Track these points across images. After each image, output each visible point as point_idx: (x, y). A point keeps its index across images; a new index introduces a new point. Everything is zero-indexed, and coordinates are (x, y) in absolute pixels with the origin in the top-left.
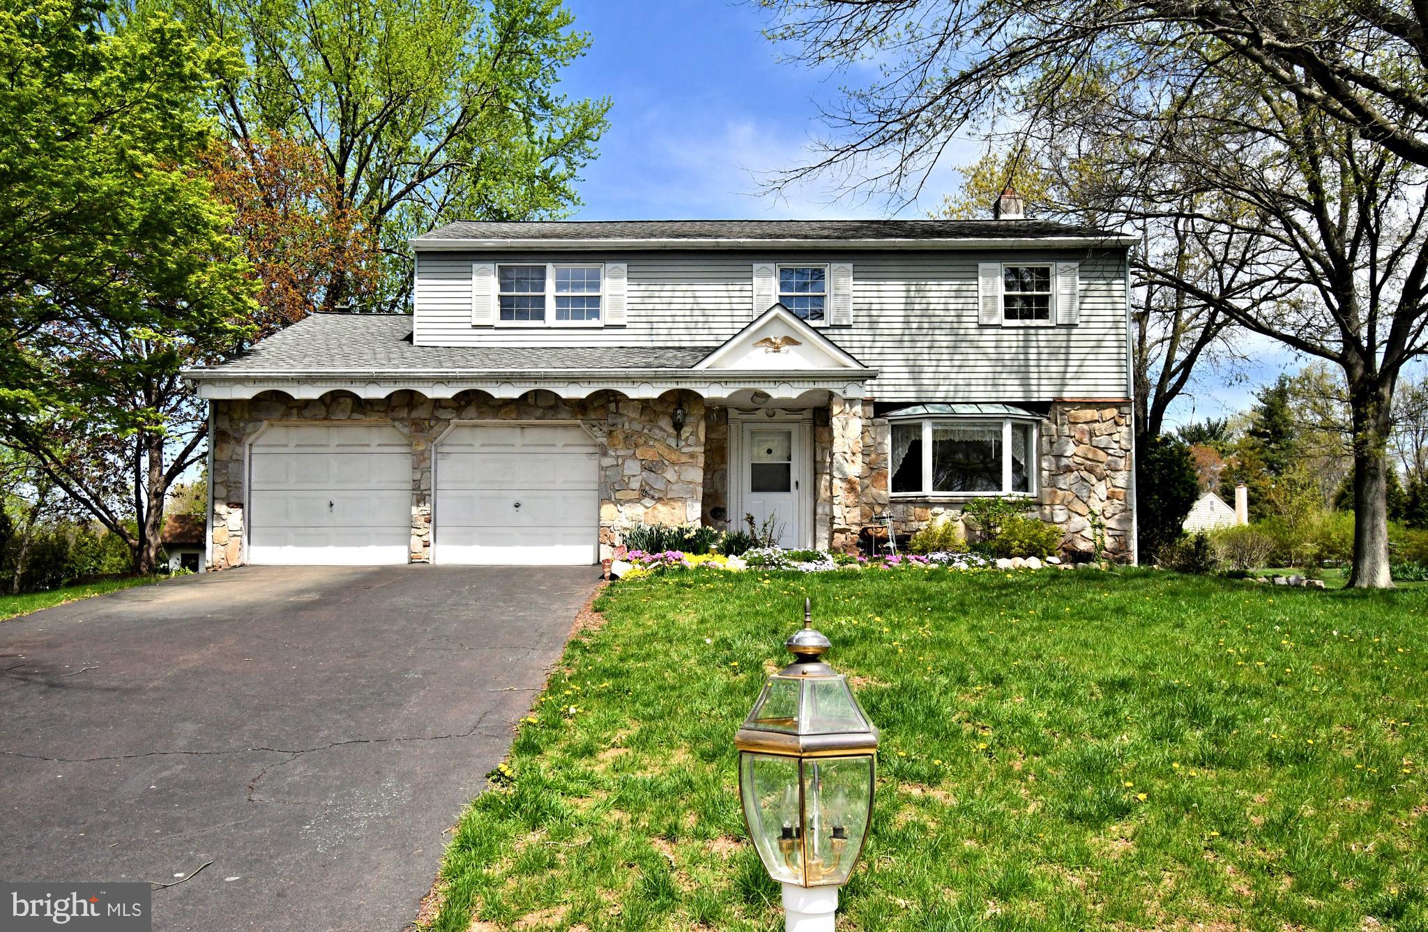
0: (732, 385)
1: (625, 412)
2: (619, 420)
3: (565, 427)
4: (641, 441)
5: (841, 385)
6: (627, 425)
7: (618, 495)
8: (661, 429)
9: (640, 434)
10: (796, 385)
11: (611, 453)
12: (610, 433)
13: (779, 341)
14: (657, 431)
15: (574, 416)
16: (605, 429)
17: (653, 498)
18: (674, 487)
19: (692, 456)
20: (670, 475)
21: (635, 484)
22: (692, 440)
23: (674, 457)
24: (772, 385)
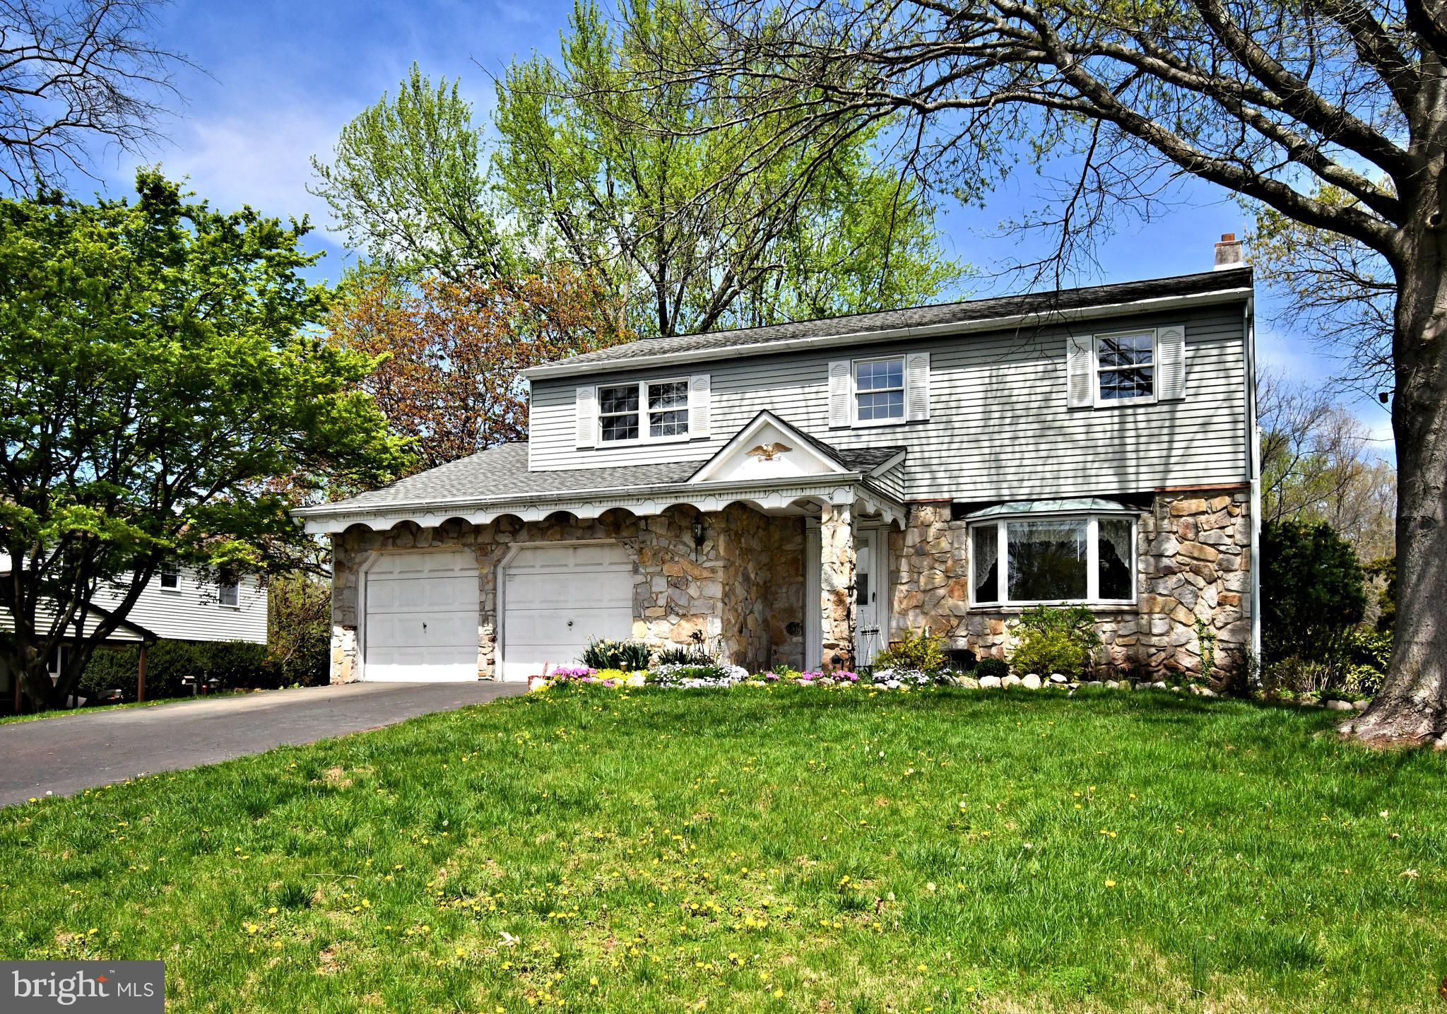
0: (725, 497)
1: (653, 529)
2: (647, 537)
3: (602, 546)
4: (668, 557)
5: (827, 491)
6: (655, 543)
7: (648, 612)
8: (685, 544)
9: (667, 550)
10: (784, 493)
11: (642, 570)
12: (641, 551)
13: (770, 448)
14: (681, 547)
15: (609, 536)
16: (636, 546)
17: (677, 614)
18: (696, 603)
19: (713, 570)
20: (693, 591)
21: (662, 602)
22: (713, 554)
23: (697, 572)
24: (762, 495)
